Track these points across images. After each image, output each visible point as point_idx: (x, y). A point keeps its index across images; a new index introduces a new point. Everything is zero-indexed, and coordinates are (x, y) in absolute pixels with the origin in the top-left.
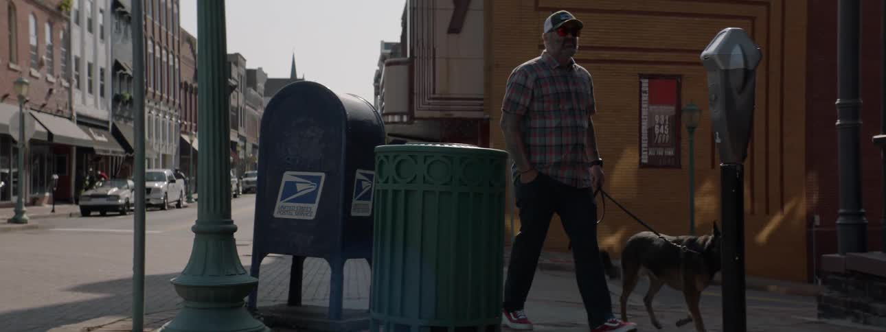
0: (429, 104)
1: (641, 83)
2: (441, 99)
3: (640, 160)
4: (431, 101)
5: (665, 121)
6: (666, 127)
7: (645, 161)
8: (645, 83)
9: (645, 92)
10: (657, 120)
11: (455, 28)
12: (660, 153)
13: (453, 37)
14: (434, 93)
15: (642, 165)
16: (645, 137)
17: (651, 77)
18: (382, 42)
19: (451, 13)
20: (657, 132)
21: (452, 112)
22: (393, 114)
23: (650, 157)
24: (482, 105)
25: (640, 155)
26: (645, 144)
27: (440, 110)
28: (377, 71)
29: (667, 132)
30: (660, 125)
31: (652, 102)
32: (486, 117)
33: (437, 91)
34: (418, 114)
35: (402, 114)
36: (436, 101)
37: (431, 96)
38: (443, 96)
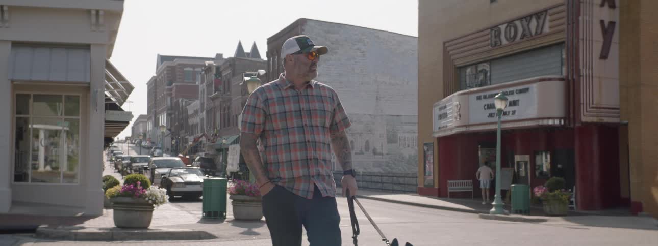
0: (591, 111)
2: (597, 108)
4: (592, 109)
11: (604, 56)
13: (602, 61)
14: (593, 104)
19: (601, 44)
21: (603, 118)
22: (553, 118)
24: (619, 113)
27: (598, 117)
28: (154, 77)
32: (626, 122)
33: (594, 103)
34: (584, 119)
35: (560, 119)
36: (595, 110)
37: (591, 106)
38: (599, 106)
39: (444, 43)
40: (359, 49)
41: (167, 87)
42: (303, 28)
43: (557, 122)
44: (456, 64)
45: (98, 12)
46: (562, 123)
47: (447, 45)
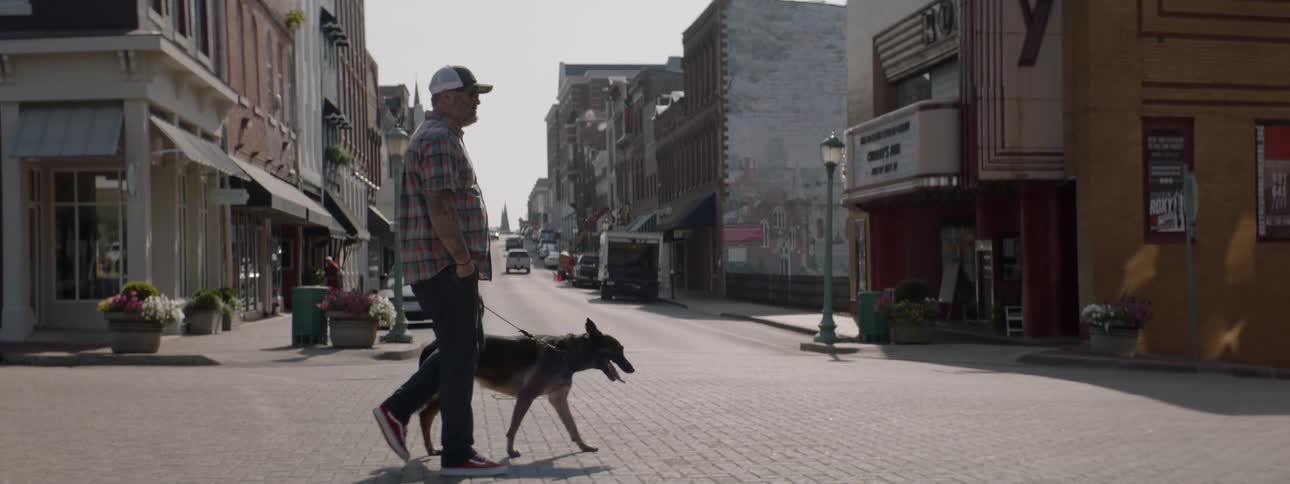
0: (998, 161)
1: (1256, 131)
2: (1012, 154)
3: (1258, 233)
4: (999, 158)
5: (1283, 180)
6: (1284, 188)
7: (1262, 232)
8: (1261, 130)
9: (1260, 143)
10: (1274, 179)
11: (1028, 59)
12: (1278, 222)
13: (1025, 70)
14: (1003, 147)
15: (1260, 240)
16: (1262, 202)
17: (1267, 123)
18: (561, 64)
19: (1022, 39)
20: (1274, 194)
21: (1025, 172)
22: (937, 175)
23: (1268, 228)
24: (1062, 162)
25: (1258, 225)
26: (1261, 212)
27: (1012, 170)
28: (555, 106)
29: (1285, 195)
30: (1277, 185)
31: (1267, 156)
32: (1071, 178)
33: (1007, 145)
34: (983, 175)
35: (949, 176)
36: (1006, 157)
37: (999, 150)
38: (1016, 150)
39: (875, 39)
40: (830, 47)
41: (567, 126)
42: (724, 12)
43: (943, 182)
44: (888, 76)
45: (126, 52)
46: (955, 182)
47: (879, 40)
